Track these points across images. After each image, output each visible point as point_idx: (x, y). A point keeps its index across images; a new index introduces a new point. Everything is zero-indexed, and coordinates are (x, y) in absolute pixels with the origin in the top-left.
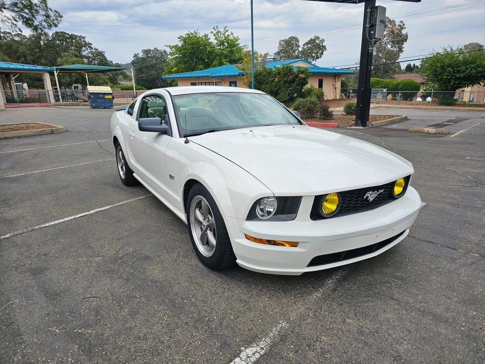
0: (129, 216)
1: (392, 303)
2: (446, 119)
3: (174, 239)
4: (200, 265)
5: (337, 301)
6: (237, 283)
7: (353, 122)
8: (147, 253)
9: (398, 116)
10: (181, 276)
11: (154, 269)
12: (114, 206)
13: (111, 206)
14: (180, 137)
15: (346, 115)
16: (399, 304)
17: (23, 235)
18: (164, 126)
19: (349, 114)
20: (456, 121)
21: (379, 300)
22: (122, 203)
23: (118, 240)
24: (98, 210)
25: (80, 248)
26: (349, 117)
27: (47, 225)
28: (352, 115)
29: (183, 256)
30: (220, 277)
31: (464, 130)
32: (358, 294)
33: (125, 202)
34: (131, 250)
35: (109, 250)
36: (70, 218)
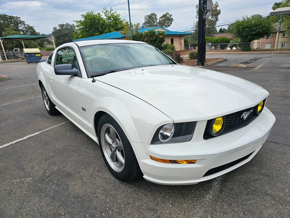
0: (54, 139)
1: (269, 198)
2: (249, 59)
3: (89, 156)
4: (112, 177)
5: (226, 201)
6: (144, 192)
7: (196, 64)
8: (68, 171)
9: (221, 58)
10: (98, 189)
11: (75, 185)
12: (42, 132)
13: (40, 132)
14: (88, 78)
15: (190, 60)
16: (274, 199)
18: (75, 70)
19: (192, 59)
20: (255, 60)
21: (257, 197)
22: (48, 129)
23: (46, 160)
24: (30, 136)
25: (14, 170)
26: (193, 60)
28: (194, 59)
29: (98, 171)
30: (130, 188)
31: (262, 65)
32: (240, 192)
33: (50, 128)
34: (56, 169)
35: (38, 170)
36: (8, 144)
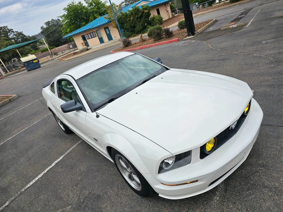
0: (77, 161)
1: (266, 191)
2: (239, 13)
3: (111, 174)
4: (134, 193)
5: (231, 200)
6: (162, 204)
7: (186, 34)
8: (98, 193)
9: (211, 20)
10: (125, 207)
11: (106, 206)
12: (65, 155)
13: (63, 156)
14: (92, 112)
15: (180, 30)
16: (271, 191)
17: (17, 199)
18: (78, 105)
19: (182, 29)
20: (246, 13)
21: (257, 191)
22: (69, 150)
23: (76, 185)
24: (57, 161)
25: (55, 201)
26: (182, 30)
27: (29, 185)
28: (184, 28)
29: (122, 189)
30: (150, 201)
31: (253, 19)
32: (242, 189)
33: (71, 149)
34: (87, 193)
35: (73, 197)
36: (41, 175)
